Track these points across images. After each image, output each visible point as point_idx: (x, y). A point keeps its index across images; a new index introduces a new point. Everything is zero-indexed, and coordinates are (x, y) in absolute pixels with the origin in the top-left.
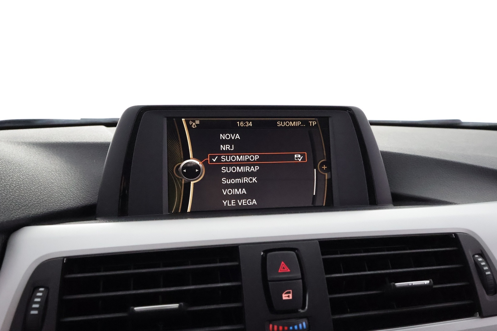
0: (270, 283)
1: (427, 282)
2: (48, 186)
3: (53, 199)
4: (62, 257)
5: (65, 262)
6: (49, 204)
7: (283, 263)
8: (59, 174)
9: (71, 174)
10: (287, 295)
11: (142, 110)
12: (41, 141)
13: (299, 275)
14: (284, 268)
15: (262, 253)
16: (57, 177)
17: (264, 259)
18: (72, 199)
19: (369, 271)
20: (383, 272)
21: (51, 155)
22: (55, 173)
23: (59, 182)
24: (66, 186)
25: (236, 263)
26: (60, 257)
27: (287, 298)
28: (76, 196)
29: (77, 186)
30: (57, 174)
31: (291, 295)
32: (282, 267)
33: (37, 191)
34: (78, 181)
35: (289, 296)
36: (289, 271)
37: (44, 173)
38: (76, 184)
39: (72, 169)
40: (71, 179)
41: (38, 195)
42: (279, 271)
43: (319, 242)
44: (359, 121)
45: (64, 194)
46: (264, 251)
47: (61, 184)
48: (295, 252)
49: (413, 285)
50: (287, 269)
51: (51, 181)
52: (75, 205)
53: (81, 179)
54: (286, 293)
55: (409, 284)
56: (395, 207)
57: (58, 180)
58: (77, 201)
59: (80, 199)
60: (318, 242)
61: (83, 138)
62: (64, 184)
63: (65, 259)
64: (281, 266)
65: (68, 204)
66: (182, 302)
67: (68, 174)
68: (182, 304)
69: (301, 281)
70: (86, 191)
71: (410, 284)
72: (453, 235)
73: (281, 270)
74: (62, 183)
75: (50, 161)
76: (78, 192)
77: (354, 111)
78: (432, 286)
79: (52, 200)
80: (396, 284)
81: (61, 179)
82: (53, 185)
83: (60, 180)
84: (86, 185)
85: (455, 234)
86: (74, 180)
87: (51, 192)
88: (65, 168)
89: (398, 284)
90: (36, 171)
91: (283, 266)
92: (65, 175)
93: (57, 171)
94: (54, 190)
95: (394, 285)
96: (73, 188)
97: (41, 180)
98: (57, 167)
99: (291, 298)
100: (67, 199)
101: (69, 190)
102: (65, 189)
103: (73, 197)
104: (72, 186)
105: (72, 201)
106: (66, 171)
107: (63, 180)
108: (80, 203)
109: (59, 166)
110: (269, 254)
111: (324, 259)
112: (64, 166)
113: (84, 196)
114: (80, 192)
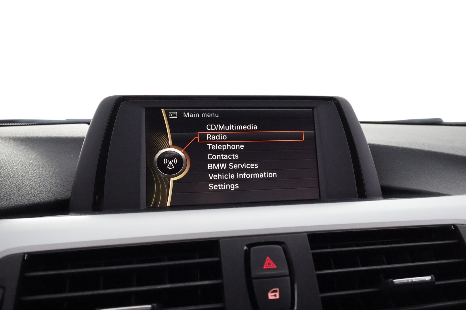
0: (254, 280)
1: (428, 278)
2: (18, 179)
3: (22, 192)
4: (22, 253)
5: (25, 258)
6: (17, 197)
7: (268, 258)
8: (32, 168)
10: (273, 294)
11: (119, 100)
12: (18, 136)
13: (286, 271)
14: (269, 264)
15: (245, 248)
16: (30, 170)
17: (247, 254)
18: (44, 193)
19: (363, 266)
20: (379, 267)
21: (27, 149)
22: (27, 166)
23: (32, 175)
24: (39, 180)
25: (217, 259)
26: (21, 253)
27: (274, 298)
28: (49, 190)
29: (51, 180)
30: (30, 168)
31: (278, 294)
32: (267, 263)
33: (4, 183)
34: (53, 175)
35: (275, 296)
36: (275, 267)
37: (16, 165)
38: (50, 178)
39: (48, 163)
40: (45, 172)
41: (5, 187)
42: (265, 267)
43: (308, 235)
45: (35, 187)
46: (247, 246)
47: (33, 177)
48: (281, 246)
49: (413, 281)
50: (272, 264)
51: (23, 174)
52: (46, 199)
53: (56, 173)
54: (273, 292)
55: (408, 280)
57: (30, 174)
58: (49, 196)
59: (53, 193)
60: (306, 235)
61: (62, 133)
62: (36, 178)
63: (26, 255)
65: (39, 198)
66: (155, 303)
67: (43, 168)
68: (155, 305)
69: (288, 278)
70: (60, 185)
71: (410, 281)
72: (452, 226)
73: (266, 266)
75: (25, 155)
76: (52, 186)
77: (339, 101)
78: (434, 283)
79: (20, 193)
80: (394, 280)
81: (34, 172)
82: (24, 178)
83: (32, 174)
84: (61, 179)
85: (454, 225)
86: (48, 174)
87: (21, 185)
88: (40, 162)
89: (397, 281)
90: (6, 164)
91: (269, 261)
92: (39, 169)
93: (31, 165)
94: (24, 183)
95: (393, 282)
96: (47, 182)
97: (10, 173)
98: (31, 161)
99: (278, 297)
100: (39, 193)
101: (41, 184)
102: (37, 182)
103: (46, 191)
104: (46, 179)
105: (44, 195)
106: (40, 165)
107: (36, 174)
108: (53, 197)
109: (33, 160)
110: (253, 249)
111: (313, 254)
112: (39, 160)
113: (57, 191)
114: (54, 186)
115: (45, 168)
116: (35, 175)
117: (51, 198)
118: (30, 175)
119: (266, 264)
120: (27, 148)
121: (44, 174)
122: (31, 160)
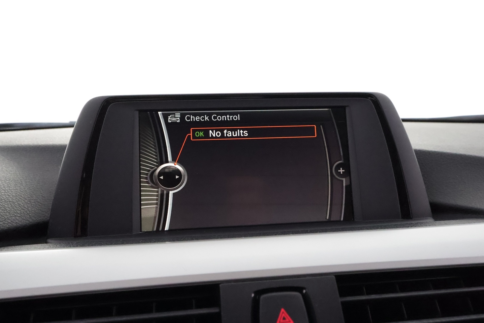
7: (283, 310)
8: (9, 184)
9: (26, 182)
14: (284, 319)
15: (253, 295)
16: (5, 187)
17: (256, 303)
18: (19, 215)
22: (2, 182)
24: (14, 199)
25: (215, 310)
28: (26, 211)
29: (30, 199)
30: (5, 184)
34: (33, 192)
36: (292, 322)
38: (29, 196)
39: (29, 177)
40: (23, 189)
43: (336, 276)
44: (385, 110)
45: (7, 209)
46: (255, 293)
48: (301, 293)
50: (289, 319)
53: (38, 190)
56: (437, 222)
57: (4, 192)
58: (25, 218)
59: (30, 214)
60: (334, 277)
62: (11, 196)
64: (280, 316)
65: (11, 222)
67: (21, 184)
70: (41, 204)
73: (280, 322)
74: (8, 195)
75: (2, 168)
76: (30, 206)
77: (377, 97)
81: (9, 189)
84: (43, 197)
86: (28, 191)
91: (283, 315)
92: (17, 185)
100: (11, 215)
101: (16, 204)
102: (11, 202)
103: (21, 213)
104: (24, 198)
105: (18, 218)
106: (19, 180)
107: (12, 192)
108: (29, 220)
109: (11, 174)
110: (263, 297)
111: (343, 303)
112: (19, 174)
113: (36, 211)
114: (32, 206)
115: (24, 184)
116: (10, 194)
117: (27, 222)
118: (3, 194)
119: (280, 319)
120: (8, 159)
121: (22, 192)
122: (9, 174)
